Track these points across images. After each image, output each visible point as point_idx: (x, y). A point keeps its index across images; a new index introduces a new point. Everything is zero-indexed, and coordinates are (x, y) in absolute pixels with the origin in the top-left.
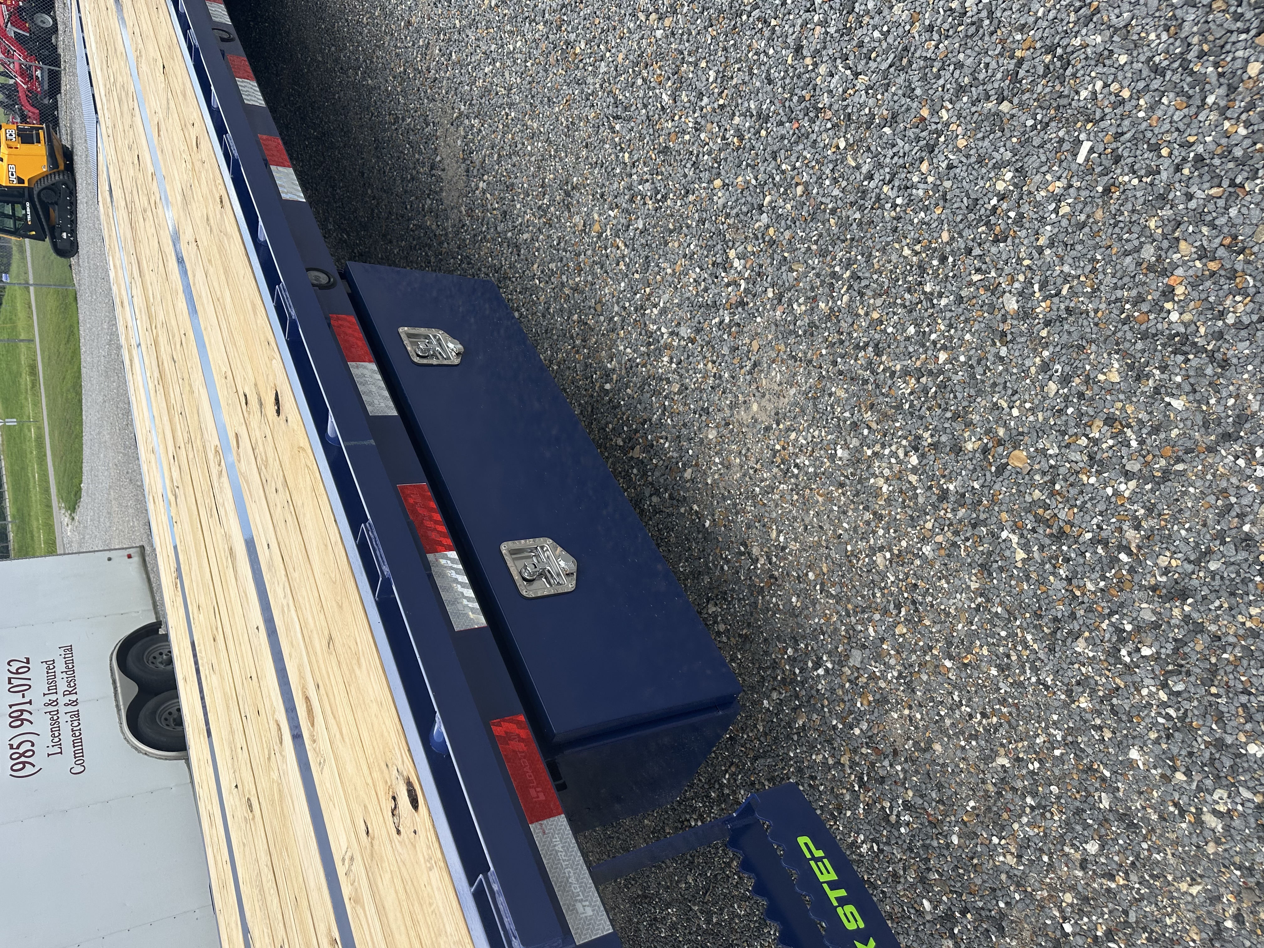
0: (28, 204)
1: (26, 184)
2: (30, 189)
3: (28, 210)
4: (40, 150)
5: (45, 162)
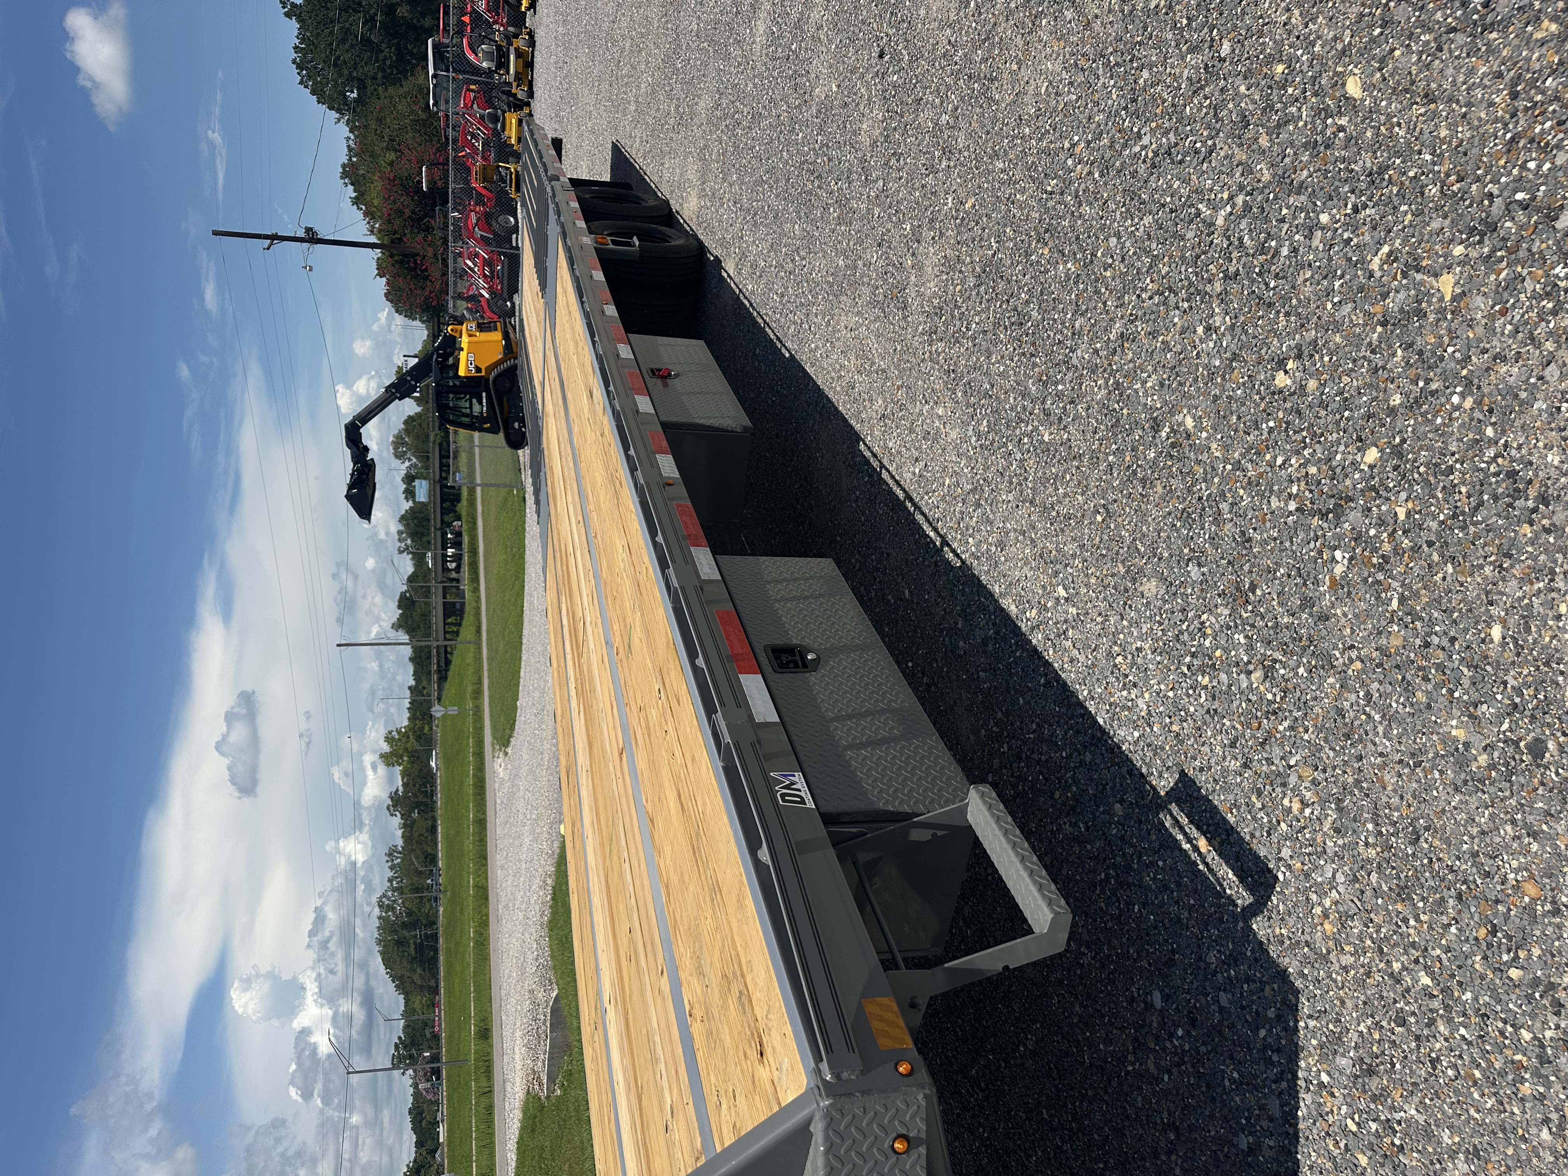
0: (484, 394)
1: (483, 374)
2: (485, 379)
3: (484, 401)
4: (496, 336)
5: (501, 350)
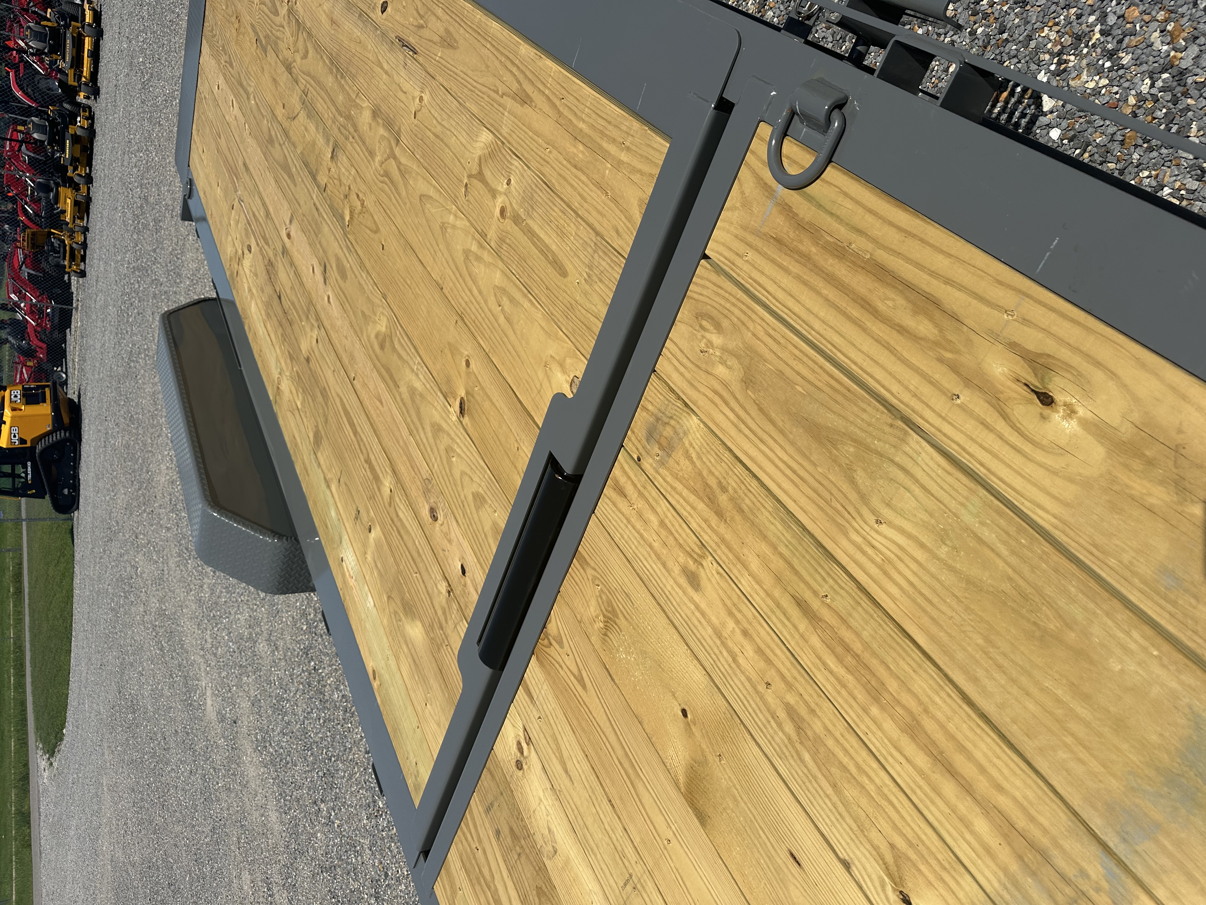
0: (29, 464)
1: (29, 445)
2: (33, 448)
3: (29, 469)
4: (45, 409)
5: (50, 421)
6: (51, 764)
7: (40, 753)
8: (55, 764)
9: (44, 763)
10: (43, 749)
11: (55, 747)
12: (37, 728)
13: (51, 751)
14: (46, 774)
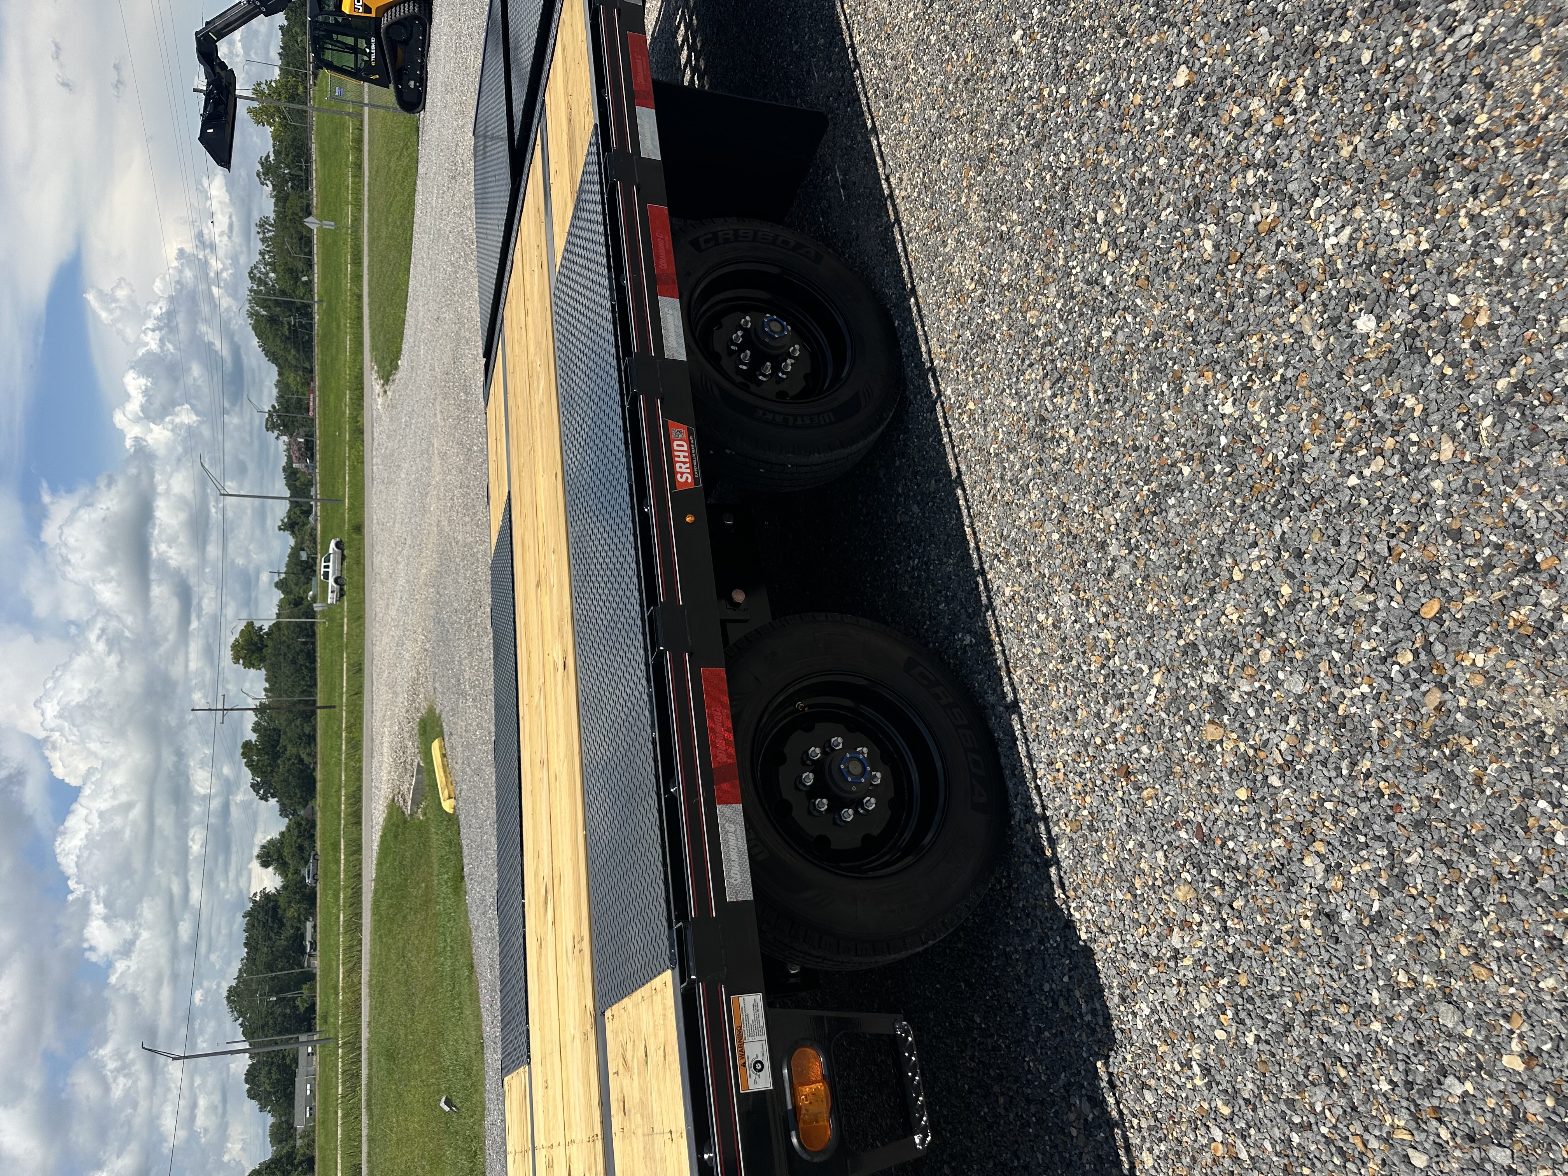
0: (373, 40)
1: (373, 15)
2: (378, 20)
3: (373, 47)
6: (385, 392)
7: (375, 376)
8: (389, 393)
9: (378, 387)
10: (378, 372)
11: (390, 374)
12: (374, 348)
13: (386, 377)
14: (380, 400)
